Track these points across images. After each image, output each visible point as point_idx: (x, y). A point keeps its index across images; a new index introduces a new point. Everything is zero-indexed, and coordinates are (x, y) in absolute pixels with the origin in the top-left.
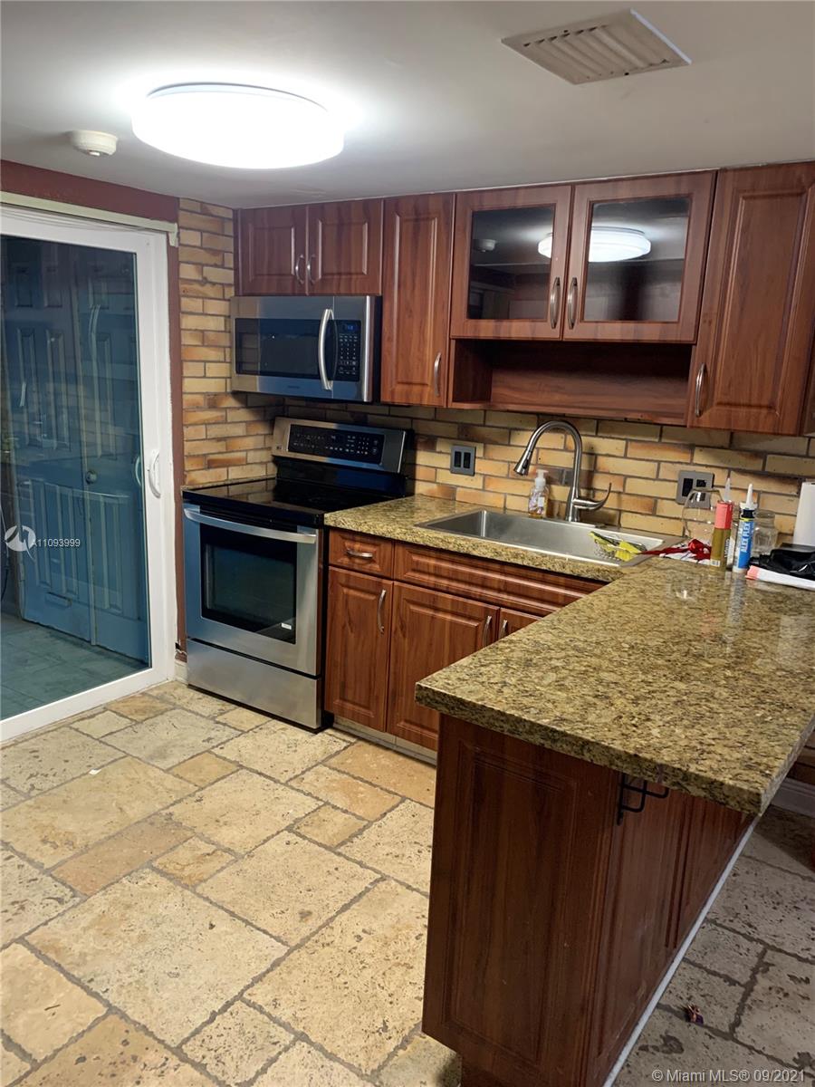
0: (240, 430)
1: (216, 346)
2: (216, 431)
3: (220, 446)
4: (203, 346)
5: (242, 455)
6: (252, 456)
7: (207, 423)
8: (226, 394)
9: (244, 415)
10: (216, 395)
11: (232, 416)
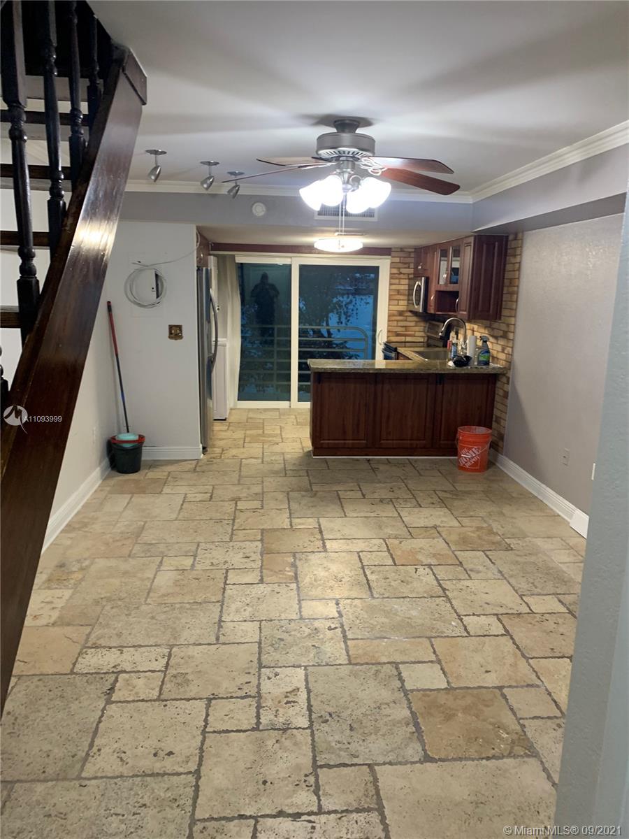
0: (413, 324)
1: (404, 295)
2: (401, 324)
3: (403, 329)
4: (398, 295)
5: (413, 333)
6: (417, 334)
7: (397, 321)
8: (407, 311)
9: (415, 318)
10: (402, 311)
11: (409, 319)
